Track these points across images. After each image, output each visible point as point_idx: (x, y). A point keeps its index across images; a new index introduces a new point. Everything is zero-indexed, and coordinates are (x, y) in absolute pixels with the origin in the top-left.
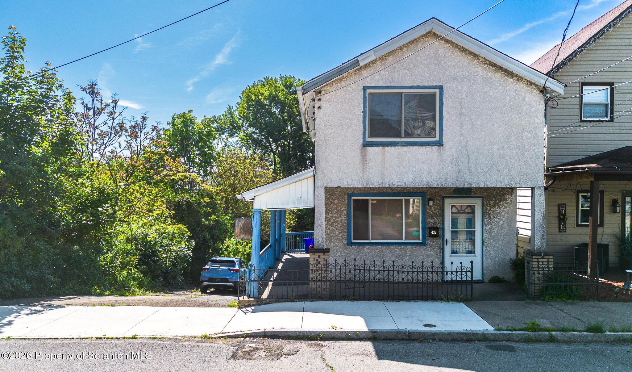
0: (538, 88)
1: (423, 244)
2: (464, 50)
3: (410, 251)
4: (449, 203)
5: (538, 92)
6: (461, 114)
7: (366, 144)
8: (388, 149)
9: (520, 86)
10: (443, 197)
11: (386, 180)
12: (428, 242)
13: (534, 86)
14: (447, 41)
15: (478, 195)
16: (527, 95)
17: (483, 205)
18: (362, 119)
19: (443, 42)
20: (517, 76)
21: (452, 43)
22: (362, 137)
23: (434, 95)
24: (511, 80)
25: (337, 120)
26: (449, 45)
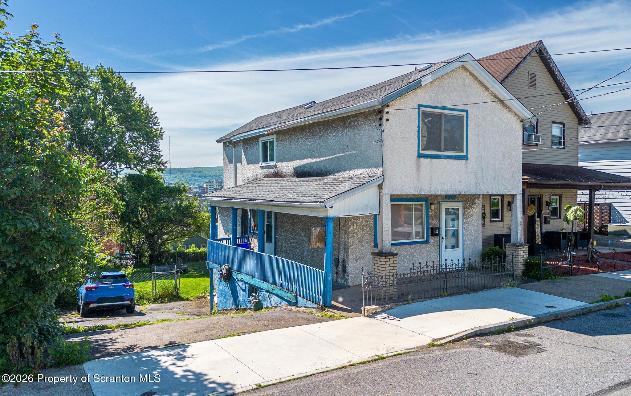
0: (519, 119)
1: (427, 242)
2: (480, 83)
3: (419, 249)
4: (444, 206)
5: (519, 122)
6: (478, 135)
7: (420, 156)
8: (435, 160)
9: (510, 115)
10: (439, 202)
11: (433, 188)
12: (430, 240)
13: (517, 117)
14: (471, 74)
15: (460, 200)
16: (514, 123)
17: (463, 208)
18: (417, 133)
19: (468, 74)
20: (509, 108)
21: (474, 76)
22: (417, 149)
23: (462, 117)
24: (505, 110)
25: (399, 133)
26: (472, 77)
